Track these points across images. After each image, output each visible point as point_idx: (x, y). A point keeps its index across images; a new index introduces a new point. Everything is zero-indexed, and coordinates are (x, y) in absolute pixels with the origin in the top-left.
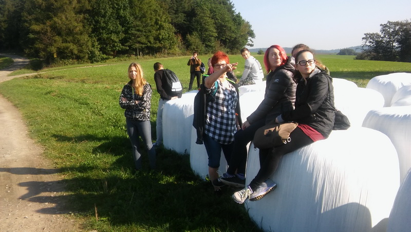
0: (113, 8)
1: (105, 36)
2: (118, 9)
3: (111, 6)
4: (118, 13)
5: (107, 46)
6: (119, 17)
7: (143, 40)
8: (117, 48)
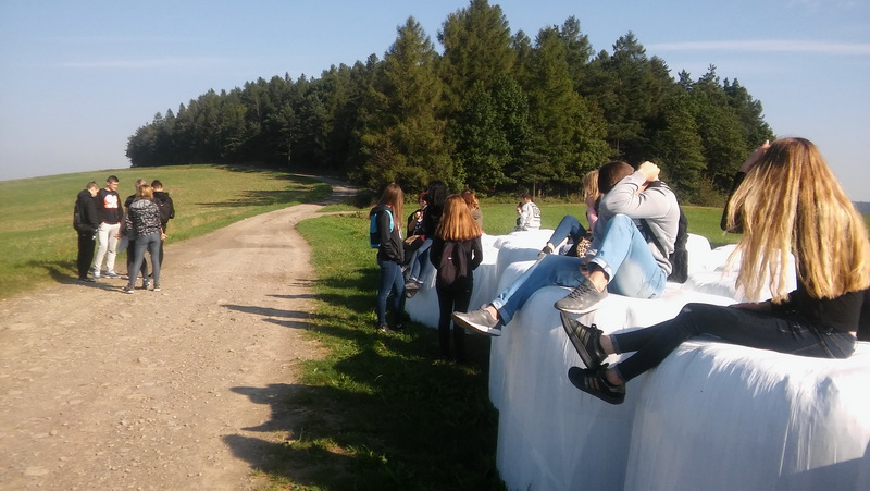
0: (499, 110)
1: (478, 158)
2: (508, 113)
3: (497, 106)
4: (506, 119)
5: (479, 174)
6: (508, 126)
7: (546, 167)
8: (497, 180)
